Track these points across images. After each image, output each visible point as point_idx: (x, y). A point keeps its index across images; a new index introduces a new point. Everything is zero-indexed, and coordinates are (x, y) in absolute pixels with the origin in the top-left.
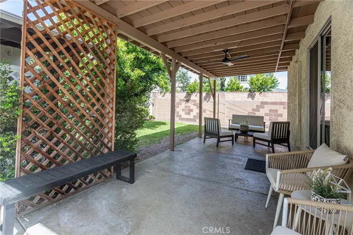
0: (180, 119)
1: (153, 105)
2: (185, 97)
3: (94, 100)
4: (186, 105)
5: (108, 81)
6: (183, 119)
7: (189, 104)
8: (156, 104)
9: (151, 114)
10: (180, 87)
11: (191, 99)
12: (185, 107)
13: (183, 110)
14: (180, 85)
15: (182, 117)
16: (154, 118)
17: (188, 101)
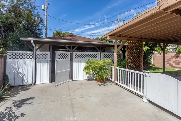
0: (172, 67)
1: (154, 59)
2: (176, 55)
3: (138, 61)
4: (176, 59)
5: (141, 56)
6: (174, 67)
7: (178, 59)
8: (156, 58)
9: (152, 64)
10: (172, 49)
11: (180, 56)
12: (176, 60)
13: (174, 62)
14: (172, 48)
15: (174, 66)
16: (155, 66)
17: (177, 57)
